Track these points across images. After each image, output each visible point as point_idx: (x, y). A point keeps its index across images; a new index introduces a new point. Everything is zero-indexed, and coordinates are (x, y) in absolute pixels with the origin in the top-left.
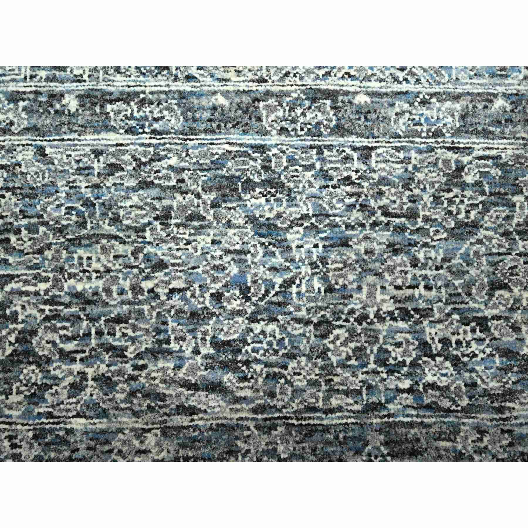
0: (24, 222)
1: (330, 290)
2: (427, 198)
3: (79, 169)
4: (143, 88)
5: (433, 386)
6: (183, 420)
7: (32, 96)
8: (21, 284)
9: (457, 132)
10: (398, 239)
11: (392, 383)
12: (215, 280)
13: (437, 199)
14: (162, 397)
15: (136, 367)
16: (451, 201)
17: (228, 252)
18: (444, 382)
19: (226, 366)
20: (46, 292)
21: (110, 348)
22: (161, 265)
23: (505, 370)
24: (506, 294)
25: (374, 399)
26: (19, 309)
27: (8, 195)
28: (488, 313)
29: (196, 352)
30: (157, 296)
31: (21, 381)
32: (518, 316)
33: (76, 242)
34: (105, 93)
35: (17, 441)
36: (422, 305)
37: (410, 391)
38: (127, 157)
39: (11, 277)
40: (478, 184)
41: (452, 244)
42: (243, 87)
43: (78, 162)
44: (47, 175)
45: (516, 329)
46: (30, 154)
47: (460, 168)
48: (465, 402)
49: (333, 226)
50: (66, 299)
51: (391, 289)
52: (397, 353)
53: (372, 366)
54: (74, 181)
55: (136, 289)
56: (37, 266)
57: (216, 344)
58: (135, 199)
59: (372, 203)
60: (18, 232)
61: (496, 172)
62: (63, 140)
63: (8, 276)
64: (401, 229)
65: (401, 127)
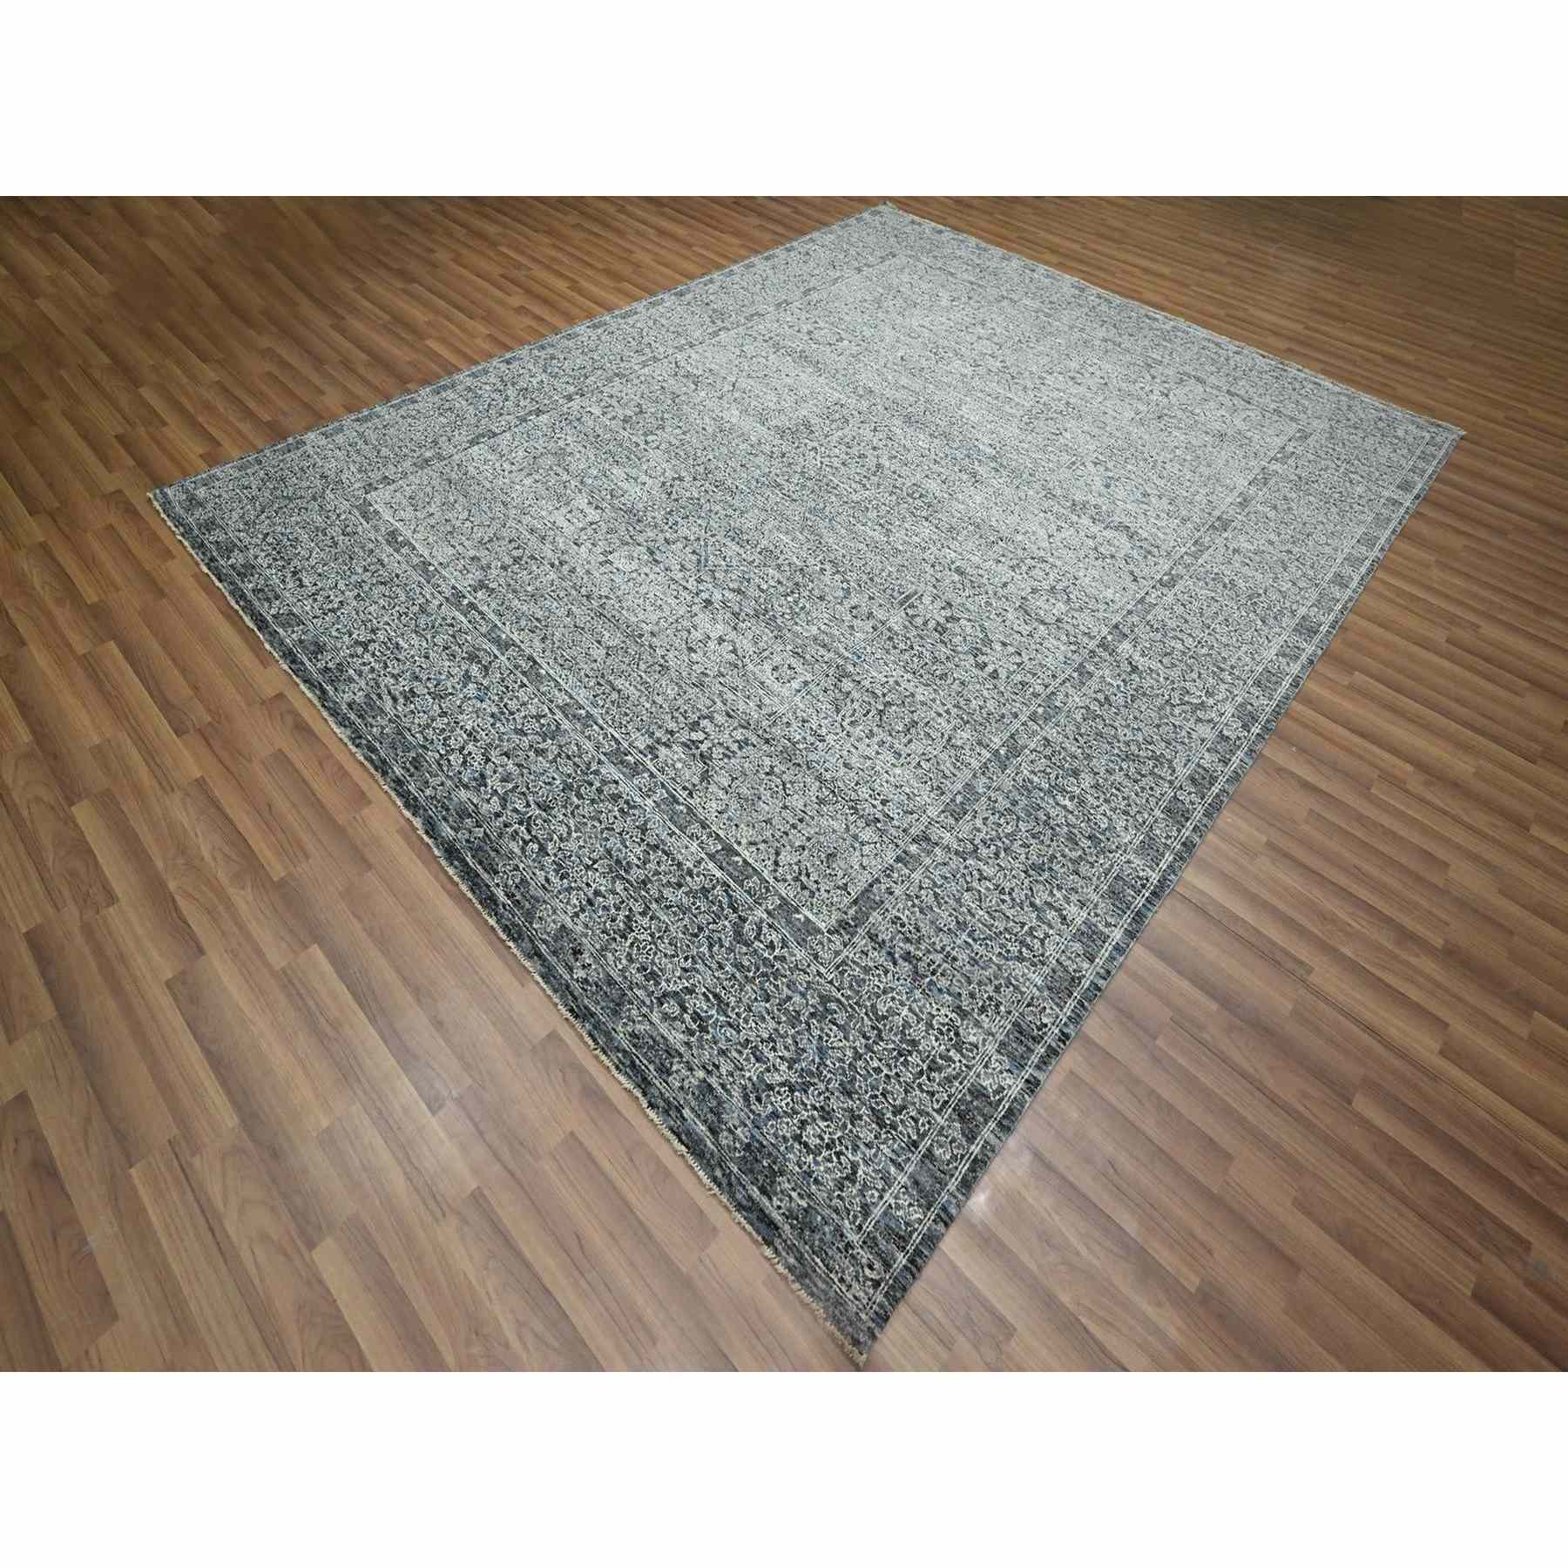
2: (523, 714)
5: (449, 761)
6: (375, 697)
9: (557, 707)
13: (525, 717)
14: (379, 687)
19: (405, 697)
22: (427, 657)
23: (475, 779)
32: (500, 769)
33: (416, 632)
45: (495, 772)
46: (437, 603)
52: (452, 742)
55: (413, 657)
57: (411, 690)
64: (503, 713)
65: (543, 689)
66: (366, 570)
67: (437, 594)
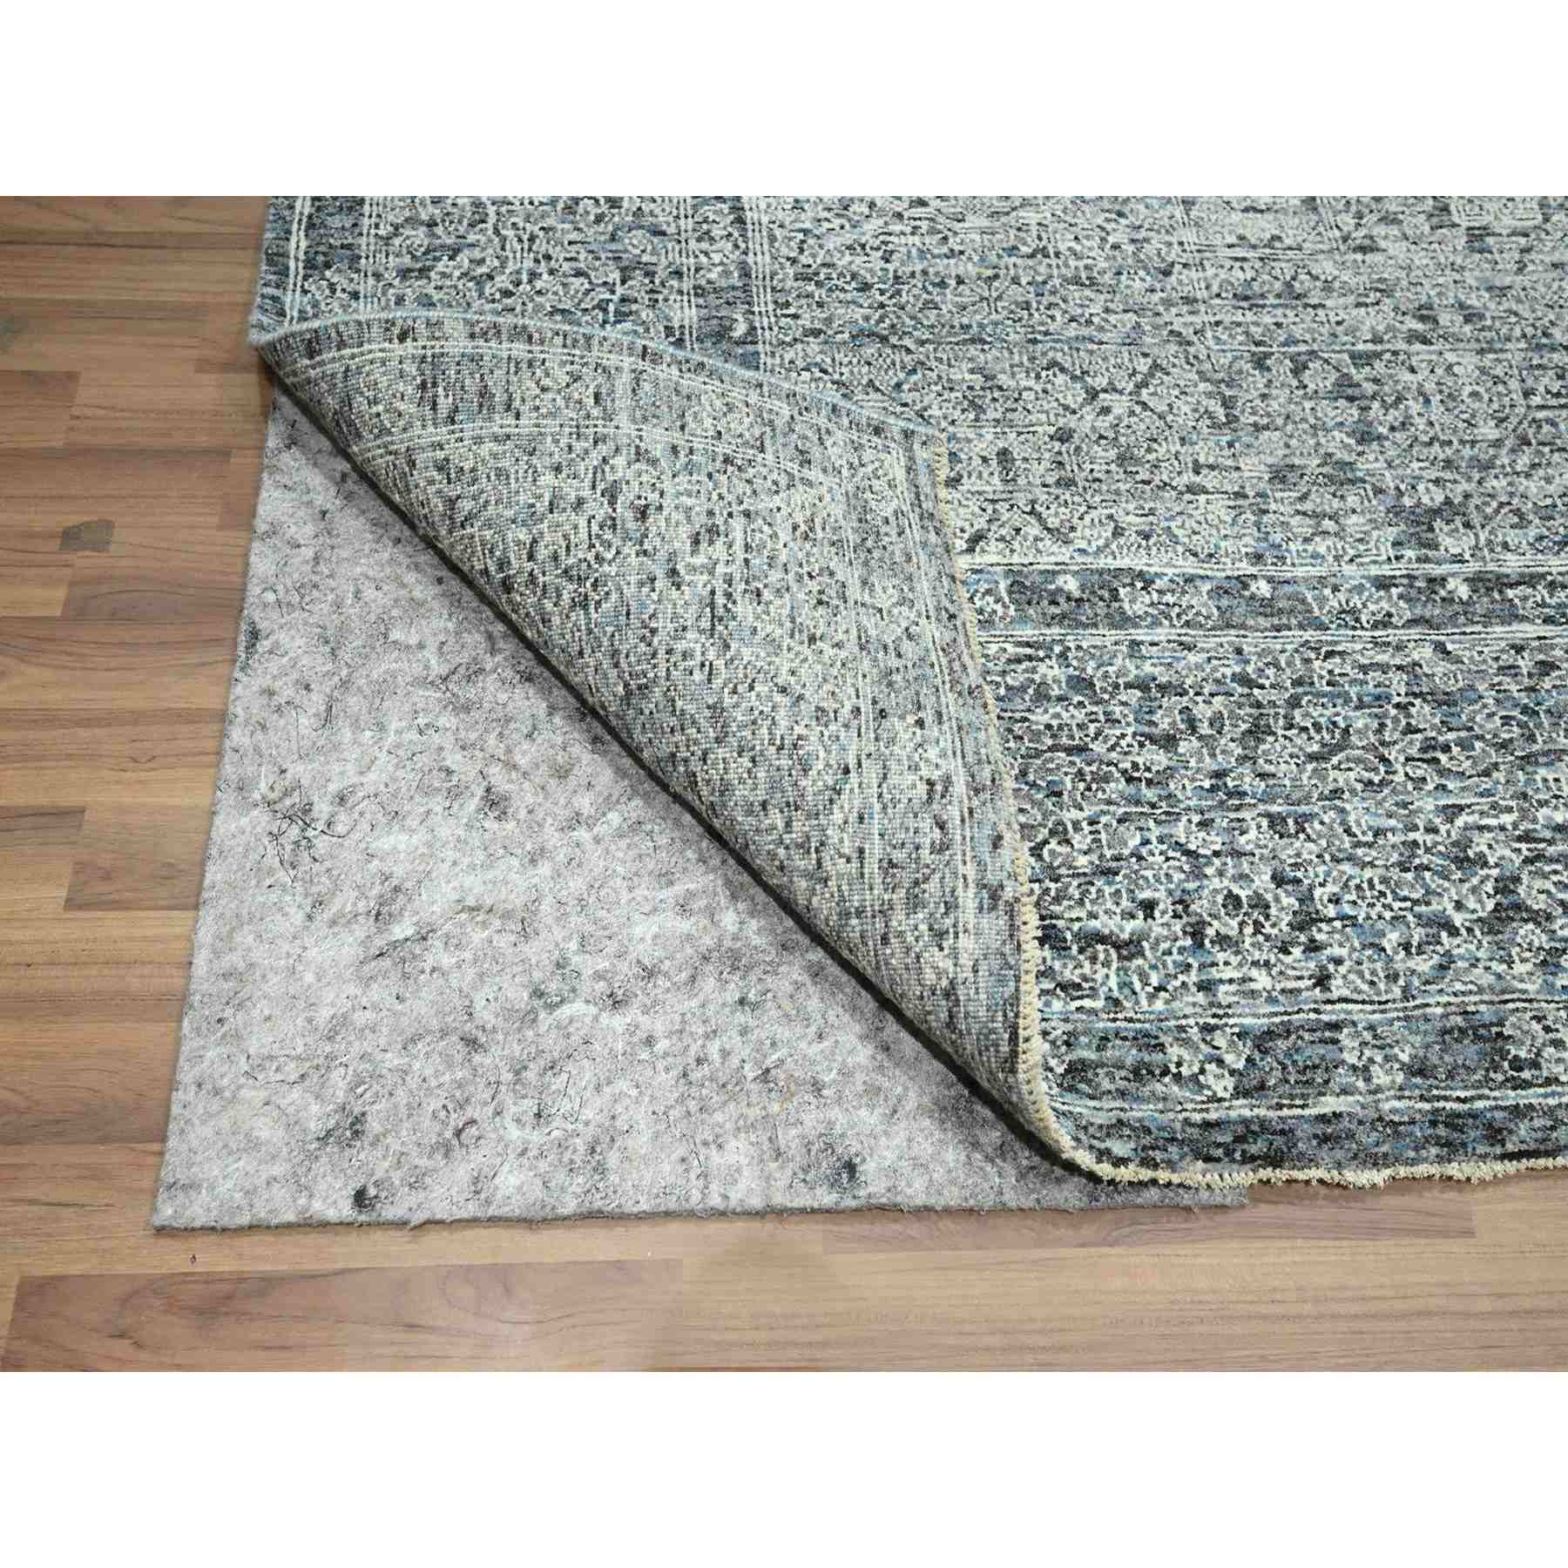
0: (1451, 736)
3: (1500, 668)
4: (1546, 569)
7: (1405, 581)
8: (1477, 816)
20: (1515, 826)
26: (1484, 848)
27: (1417, 702)
31: (1520, 945)
33: (1528, 760)
34: (1499, 577)
35: (1549, 1023)
43: (1497, 659)
44: (1459, 677)
46: (1427, 652)
50: (1548, 834)
54: (1499, 684)
56: (1487, 793)
60: (1446, 749)
62: (1464, 633)
63: (1454, 806)
66: (1168, 742)
67: (1392, 636)
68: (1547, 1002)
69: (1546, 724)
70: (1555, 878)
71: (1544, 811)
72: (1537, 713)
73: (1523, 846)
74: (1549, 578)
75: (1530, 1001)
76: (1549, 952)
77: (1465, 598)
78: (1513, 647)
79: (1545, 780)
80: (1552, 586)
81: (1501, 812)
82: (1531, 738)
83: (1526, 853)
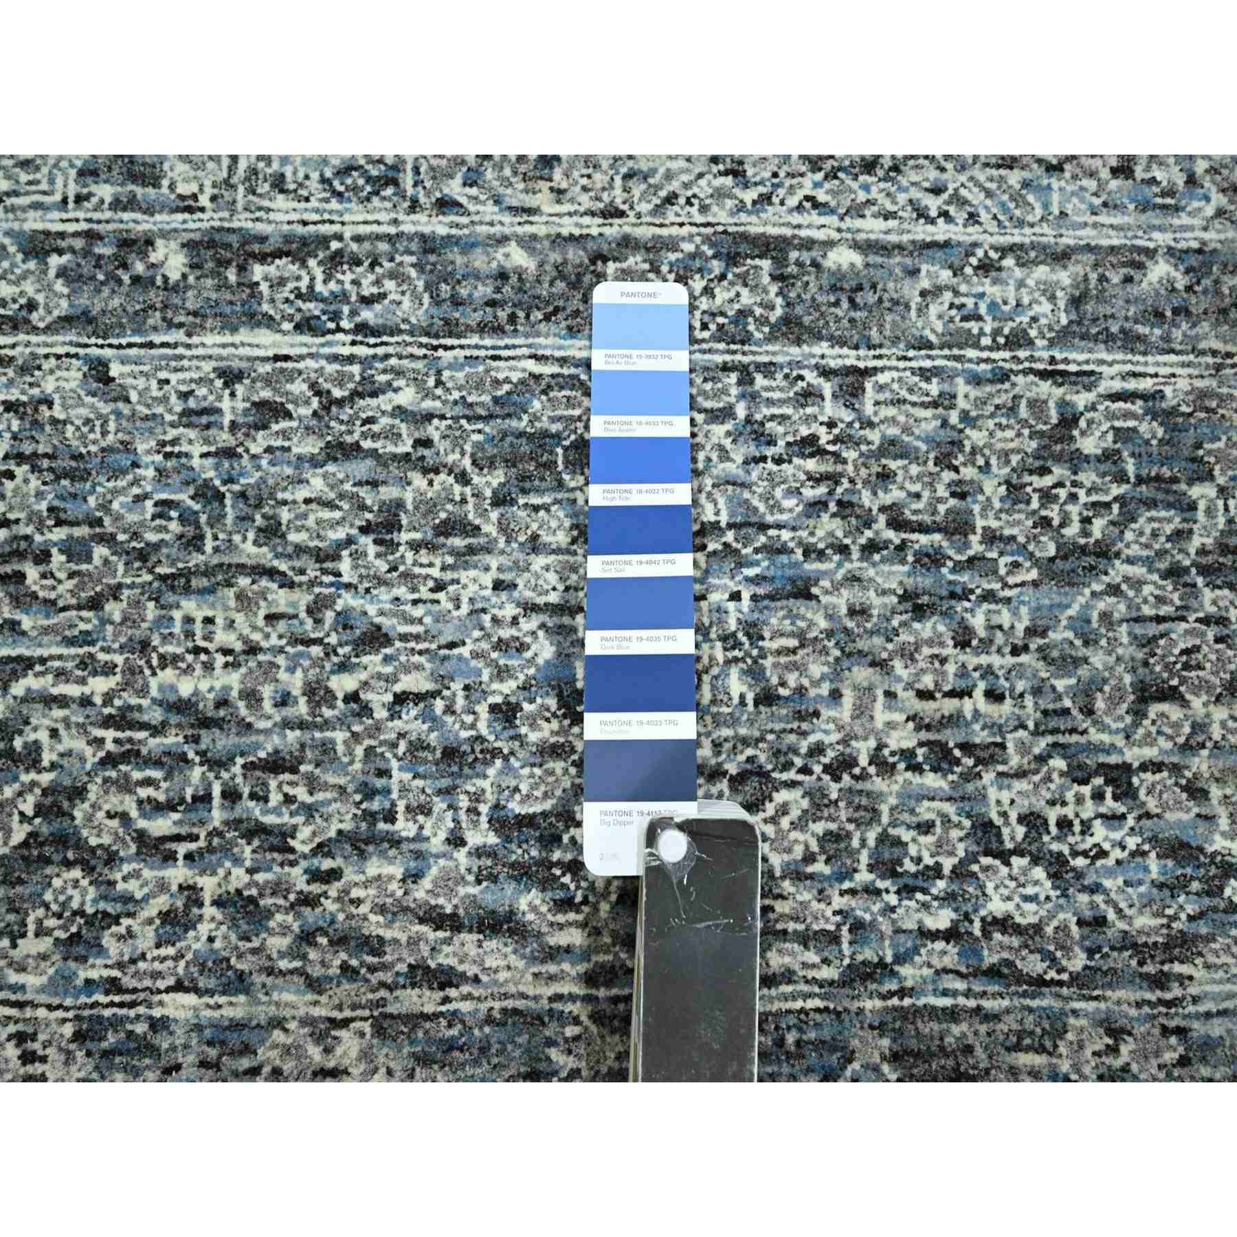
0: (59, 534)
1: (767, 698)
2: (993, 489)
3: (187, 413)
4: (337, 228)
5: (1004, 924)
6: (423, 1000)
7: (79, 243)
8: (50, 678)
9: (1062, 337)
10: (924, 581)
11: (910, 915)
12: (502, 673)
13: (1014, 491)
14: (376, 946)
15: (316, 876)
16: (1047, 496)
17: (530, 608)
18: (1029, 915)
19: (523, 874)
20: (108, 698)
21: (255, 831)
22: (375, 638)
23: (1171, 887)
24: (1174, 712)
25: (868, 954)
26: (43, 736)
27: (21, 471)
28: (1133, 755)
29: (456, 840)
30: (366, 710)
31: (47, 906)
32: (1200, 764)
33: (179, 582)
34: (248, 238)
35: (36, 1046)
36: (981, 736)
37: (950, 935)
38: (299, 387)
39: (27, 664)
40: (1109, 456)
41: (1049, 595)
42: (568, 227)
43: (185, 396)
44: (112, 426)
45: (1196, 792)
47: (1069, 420)
48: (1078, 961)
49: (776, 550)
50: (155, 716)
51: (908, 699)
52: (921, 848)
53: (864, 876)
54: (174, 442)
55: (317, 693)
56: (86, 639)
57: (502, 823)
58: (317, 484)
59: (866, 498)
60: (43, 557)
61: (1151, 429)
62: (151, 345)
63: (19, 659)
64: (931, 559)
65: (933, 323)
68: (50, 1008)
69: (229, 519)
70: (143, 793)
71: (168, 675)
72: (220, 497)
73: (110, 734)
74: (335, 245)
75: (20, 1005)
76: (90, 921)
77: (174, 276)
78: (222, 373)
79: (189, 620)
80: (335, 261)
81: (95, 673)
82: (195, 542)
83: (110, 746)
